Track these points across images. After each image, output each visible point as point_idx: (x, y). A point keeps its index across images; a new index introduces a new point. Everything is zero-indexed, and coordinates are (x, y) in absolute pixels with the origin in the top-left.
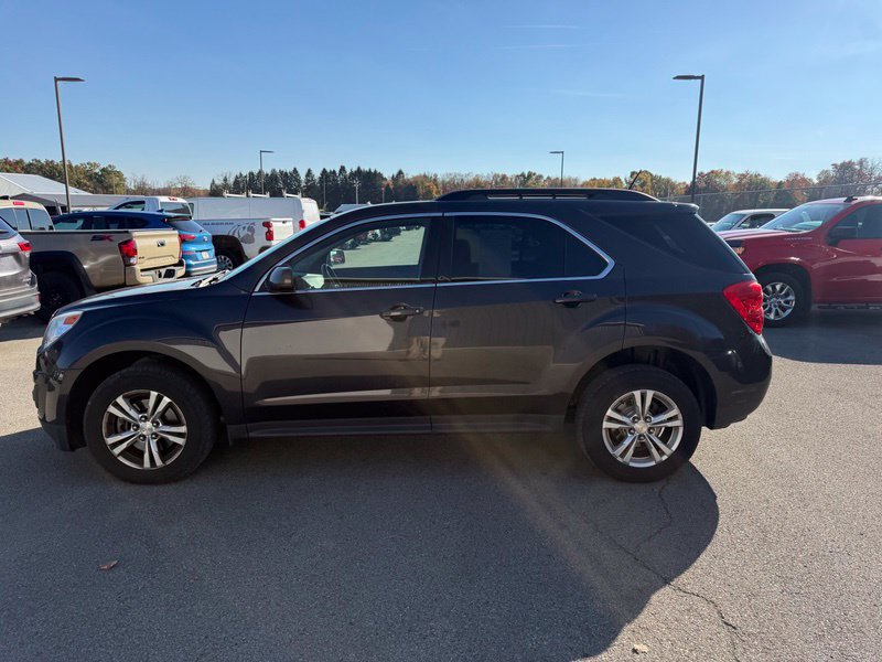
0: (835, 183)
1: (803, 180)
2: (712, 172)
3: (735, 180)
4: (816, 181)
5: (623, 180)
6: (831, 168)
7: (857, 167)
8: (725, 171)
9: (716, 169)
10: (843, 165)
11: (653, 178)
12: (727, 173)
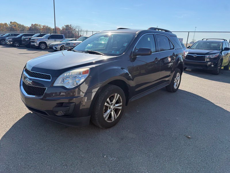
0: (66, 30)
1: (58, 28)
2: (35, 24)
3: (42, 27)
4: (61, 29)
5: (8, 24)
6: (64, 26)
7: (70, 26)
8: (39, 24)
9: (36, 24)
10: (67, 25)
11: (18, 24)
12: (40, 25)
